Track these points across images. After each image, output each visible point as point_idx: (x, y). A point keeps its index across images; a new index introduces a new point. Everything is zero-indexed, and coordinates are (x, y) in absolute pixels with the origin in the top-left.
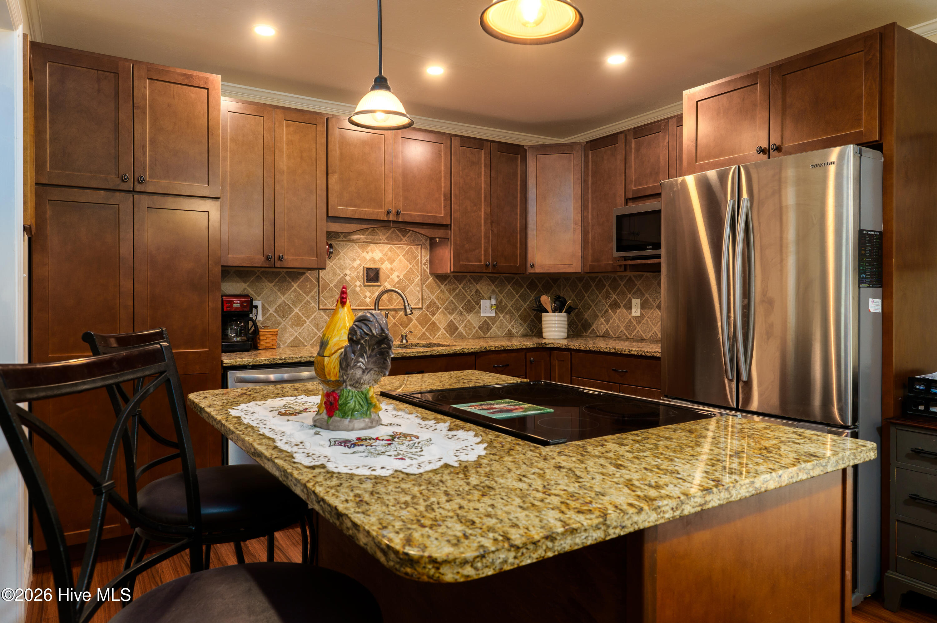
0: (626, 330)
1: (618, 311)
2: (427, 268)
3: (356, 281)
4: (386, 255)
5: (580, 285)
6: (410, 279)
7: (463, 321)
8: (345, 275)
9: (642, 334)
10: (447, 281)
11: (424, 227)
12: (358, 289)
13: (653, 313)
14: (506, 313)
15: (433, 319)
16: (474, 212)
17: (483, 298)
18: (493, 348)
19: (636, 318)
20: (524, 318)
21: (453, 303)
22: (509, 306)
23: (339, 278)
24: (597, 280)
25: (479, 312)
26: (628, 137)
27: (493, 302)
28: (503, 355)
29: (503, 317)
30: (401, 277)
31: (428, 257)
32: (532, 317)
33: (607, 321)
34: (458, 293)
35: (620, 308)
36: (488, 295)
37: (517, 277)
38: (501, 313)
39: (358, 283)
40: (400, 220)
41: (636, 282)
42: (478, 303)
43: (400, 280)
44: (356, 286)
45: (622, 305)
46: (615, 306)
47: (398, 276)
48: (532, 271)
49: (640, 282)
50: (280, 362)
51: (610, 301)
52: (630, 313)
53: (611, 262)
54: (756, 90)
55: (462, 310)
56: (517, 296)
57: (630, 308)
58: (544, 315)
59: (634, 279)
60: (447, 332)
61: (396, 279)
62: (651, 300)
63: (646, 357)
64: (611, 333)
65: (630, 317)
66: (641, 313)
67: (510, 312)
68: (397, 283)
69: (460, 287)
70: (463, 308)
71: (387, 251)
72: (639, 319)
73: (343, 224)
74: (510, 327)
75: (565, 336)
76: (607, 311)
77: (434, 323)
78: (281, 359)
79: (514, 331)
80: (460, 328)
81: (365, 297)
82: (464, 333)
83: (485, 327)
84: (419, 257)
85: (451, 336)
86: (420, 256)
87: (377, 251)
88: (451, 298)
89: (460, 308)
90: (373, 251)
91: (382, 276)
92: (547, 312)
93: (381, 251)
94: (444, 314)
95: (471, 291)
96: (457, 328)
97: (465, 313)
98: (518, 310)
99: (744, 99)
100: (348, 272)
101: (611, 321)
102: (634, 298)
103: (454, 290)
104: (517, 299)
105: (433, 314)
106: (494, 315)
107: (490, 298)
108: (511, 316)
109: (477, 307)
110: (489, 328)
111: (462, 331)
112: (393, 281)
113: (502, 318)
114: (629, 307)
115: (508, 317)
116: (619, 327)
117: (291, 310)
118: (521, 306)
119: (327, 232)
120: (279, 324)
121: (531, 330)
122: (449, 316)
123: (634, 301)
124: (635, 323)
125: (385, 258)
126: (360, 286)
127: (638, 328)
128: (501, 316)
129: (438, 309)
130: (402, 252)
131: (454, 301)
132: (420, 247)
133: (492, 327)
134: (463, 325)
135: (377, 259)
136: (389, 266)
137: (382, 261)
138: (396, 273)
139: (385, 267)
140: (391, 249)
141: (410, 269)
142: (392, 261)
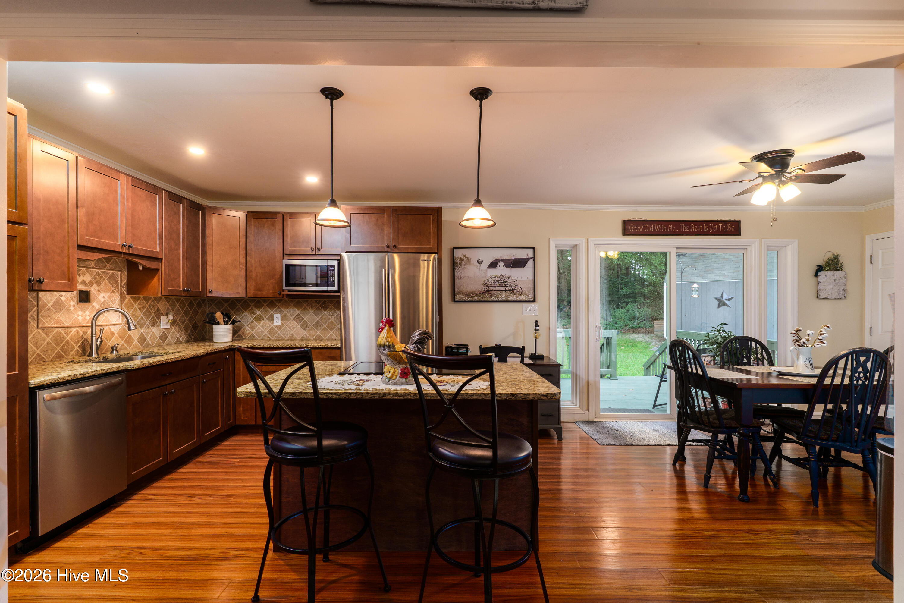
0: (269, 334)
1: (262, 322)
2: (125, 290)
3: (70, 301)
4: (94, 278)
5: (226, 305)
6: (113, 300)
7: (150, 333)
8: (61, 295)
9: (282, 336)
10: (138, 302)
11: (144, 259)
12: (72, 308)
13: (290, 323)
14: (176, 326)
15: (129, 332)
16: (176, 250)
17: (162, 314)
19: (277, 326)
20: (186, 328)
21: (143, 319)
22: (178, 320)
23: (55, 298)
24: (242, 301)
25: (159, 326)
26: (285, 217)
27: (171, 317)
29: (175, 329)
30: (106, 298)
31: (126, 281)
32: (191, 328)
33: (253, 329)
34: (147, 311)
35: (263, 320)
36: (166, 312)
38: (173, 326)
39: (72, 303)
40: (131, 252)
41: (277, 304)
42: (159, 318)
43: (105, 300)
44: (70, 306)
45: (265, 318)
46: (259, 318)
47: (104, 297)
49: (279, 304)
51: (255, 316)
52: (272, 323)
53: (271, 292)
54: (384, 217)
55: (149, 324)
56: (182, 312)
57: (273, 320)
58: (215, 327)
59: (275, 302)
60: (139, 342)
61: (102, 300)
62: (289, 315)
64: (256, 336)
65: (272, 326)
66: (281, 323)
67: (179, 326)
68: (103, 303)
69: (147, 306)
70: (149, 323)
71: (95, 275)
72: (280, 327)
73: (88, 253)
74: (178, 336)
75: (231, 340)
76: (252, 322)
77: (130, 336)
79: (181, 339)
80: (148, 339)
81: (78, 316)
82: (150, 342)
83: (164, 336)
84: (119, 281)
85: (142, 346)
86: (119, 280)
87: (88, 275)
88: (142, 315)
89: (148, 323)
90: (84, 274)
91: (92, 297)
93: (91, 275)
95: (154, 309)
96: (145, 339)
97: (151, 327)
98: (183, 322)
99: (377, 220)
101: (256, 329)
102: (275, 314)
103: (144, 308)
104: (182, 315)
106: (169, 327)
107: (167, 315)
108: (179, 328)
109: (159, 321)
110: (165, 339)
111: (149, 341)
112: (100, 301)
113: (173, 329)
114: (271, 319)
115: (177, 328)
116: (263, 332)
118: (185, 320)
121: (191, 338)
122: (140, 329)
123: (275, 316)
124: (276, 329)
125: (93, 281)
126: (74, 306)
127: (279, 332)
128: (173, 328)
130: (106, 277)
131: (144, 318)
132: (120, 273)
133: (167, 337)
134: (149, 336)
135: (87, 282)
136: (97, 288)
137: (91, 283)
138: (102, 295)
139: (93, 290)
140: (98, 274)
141: (113, 291)
142: (99, 284)
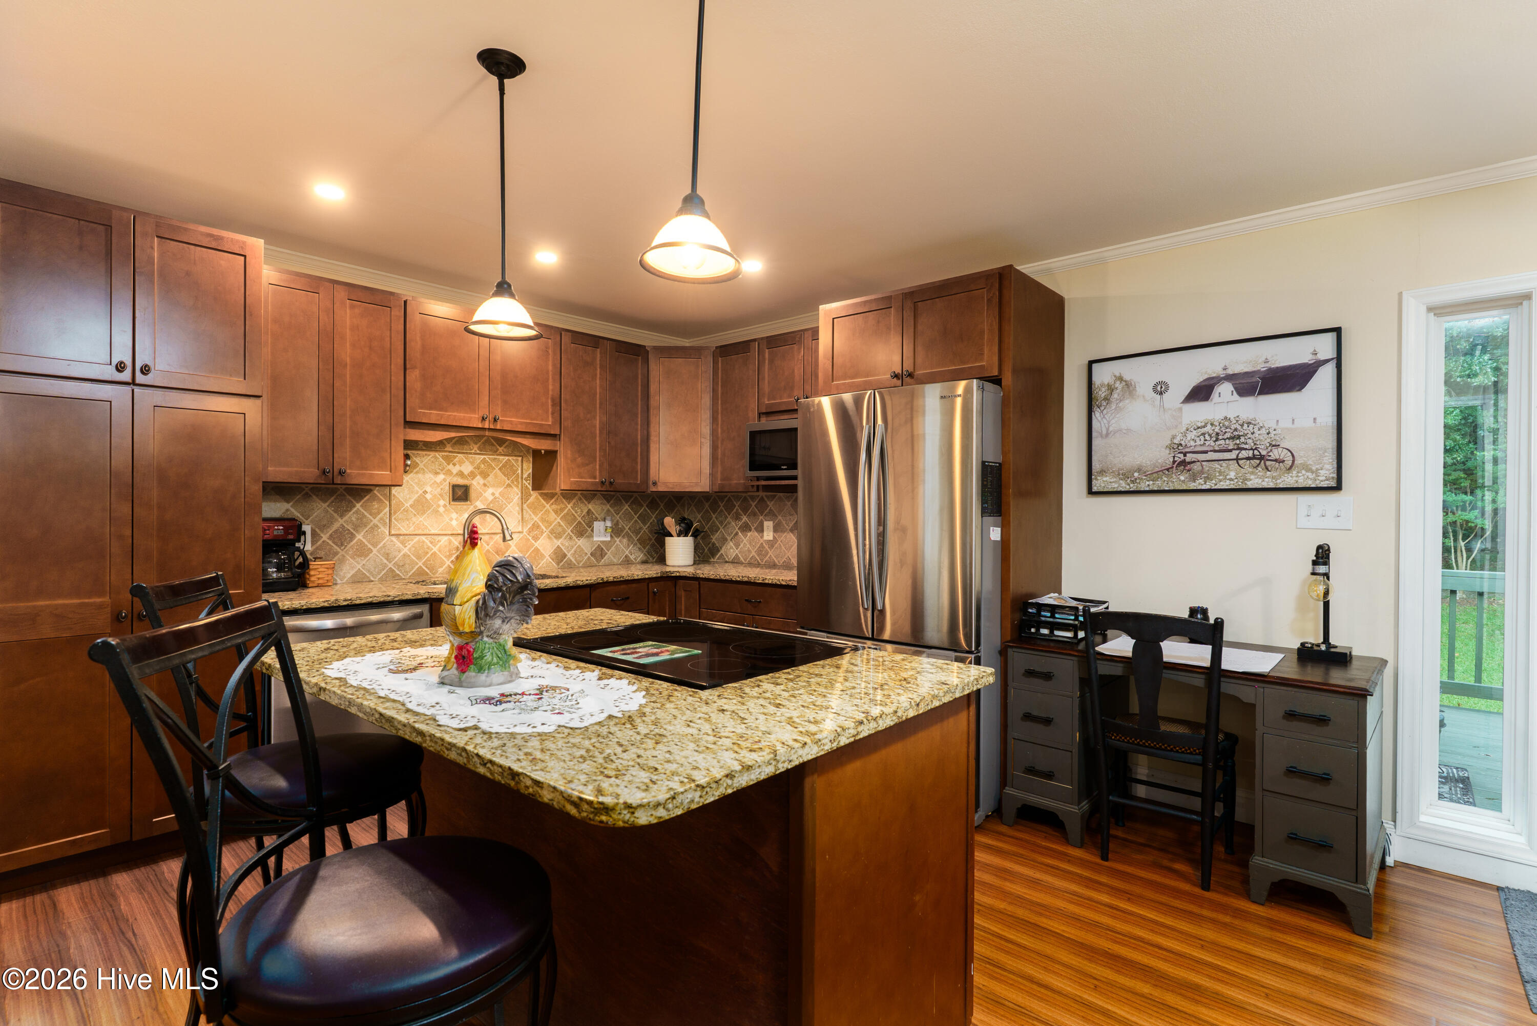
0: (758, 556)
1: (749, 534)
2: (529, 484)
3: (439, 500)
4: (478, 468)
5: (707, 505)
6: (508, 497)
7: (573, 547)
8: (425, 492)
9: (775, 559)
10: (553, 500)
11: (528, 436)
12: (441, 509)
13: (786, 536)
14: (623, 537)
15: (536, 544)
16: (588, 420)
17: (596, 519)
18: (611, 579)
19: (768, 541)
20: (642, 542)
21: (560, 525)
22: (627, 528)
23: (416, 496)
24: (726, 499)
25: (591, 536)
26: (761, 346)
27: (609, 524)
28: (623, 586)
29: (620, 541)
30: (497, 495)
31: (531, 471)
32: (653, 541)
33: (737, 546)
34: (567, 514)
35: (750, 530)
36: (603, 515)
37: (635, 495)
38: (618, 537)
39: (442, 502)
40: (498, 427)
41: (768, 503)
42: (590, 525)
43: (495, 498)
44: (439, 506)
45: (753, 528)
46: (746, 528)
47: (493, 494)
48: (654, 490)
49: (772, 503)
50: (345, 603)
51: (740, 523)
52: (762, 537)
53: (742, 481)
54: (890, 313)
55: (571, 534)
56: (636, 517)
57: (762, 531)
58: (668, 539)
59: (766, 499)
60: (553, 560)
61: (491, 498)
62: (784, 522)
63: (781, 586)
64: (742, 559)
65: (762, 541)
66: (774, 537)
67: (629, 538)
68: (491, 502)
69: (569, 506)
70: (572, 531)
71: (480, 463)
72: (771, 544)
73: (425, 431)
74: (627, 552)
75: (691, 562)
76: (737, 534)
77: (537, 550)
78: (345, 600)
79: (632, 557)
80: (569, 555)
81: (451, 519)
82: (573, 560)
83: (599, 553)
84: (520, 471)
85: (558, 565)
86: (520, 469)
87: (467, 463)
88: (558, 520)
89: (569, 531)
90: (461, 463)
91: (473, 494)
92: (671, 536)
93: (472, 463)
94: (549, 538)
95: (582, 511)
96: (565, 555)
97: (575, 538)
98: (637, 532)
99: (878, 322)
100: (428, 489)
101: (742, 545)
102: (766, 520)
103: (562, 510)
104: (636, 521)
105: (536, 538)
106: (608, 539)
107: (604, 520)
108: (629, 540)
109: (589, 530)
110: (603, 555)
111: (571, 558)
112: (486, 499)
113: (618, 542)
114: (760, 530)
115: (625, 541)
116: (749, 551)
117: (352, 536)
118: (641, 528)
119: (405, 441)
120: (336, 553)
121: (651, 556)
122: (555, 541)
123: (766, 524)
124: (767, 547)
125: (476, 471)
126: (445, 506)
127: (770, 553)
128: (618, 540)
129: (542, 532)
130: (498, 465)
131: (562, 523)
132: (520, 459)
133: (606, 554)
134: (572, 551)
135: (466, 473)
136: (482, 481)
137: (472, 475)
138: (490, 490)
139: (476, 484)
140: (484, 461)
141: (509, 485)
142: (485, 475)
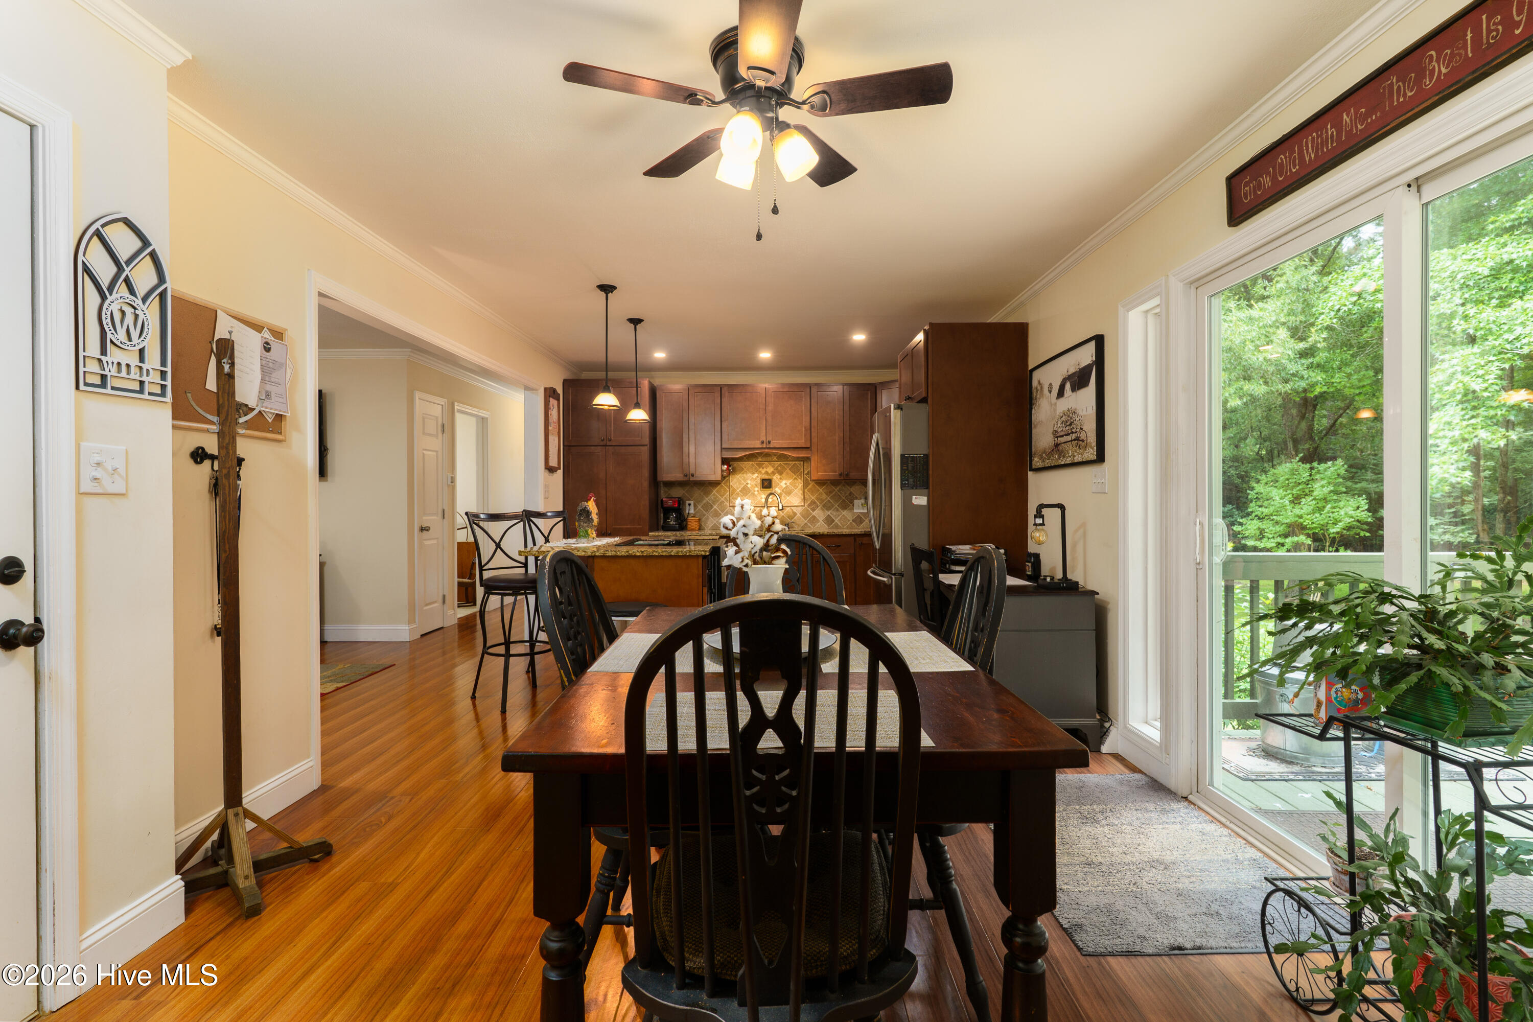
2: (809, 477)
4: (776, 469)
6: (794, 486)
7: (839, 516)
8: (747, 484)
11: (790, 450)
12: (756, 493)
15: (814, 514)
17: (856, 498)
18: (826, 533)
23: (743, 486)
25: (852, 509)
30: (788, 484)
31: (810, 469)
34: (835, 495)
36: (861, 496)
39: (756, 489)
40: (772, 447)
42: (852, 502)
43: (787, 486)
44: (754, 491)
47: (786, 484)
55: (838, 508)
61: (784, 486)
68: (784, 489)
69: (836, 490)
71: (778, 466)
73: (733, 452)
77: (814, 517)
80: (836, 521)
81: (761, 498)
82: (838, 522)
84: (803, 470)
85: (828, 526)
86: (802, 468)
87: (770, 467)
88: (829, 499)
89: (837, 506)
90: (766, 467)
91: (773, 484)
93: (773, 467)
94: (823, 510)
95: (845, 493)
96: (833, 521)
97: (840, 510)
100: (749, 482)
103: (831, 492)
105: (813, 510)
106: (866, 511)
107: (862, 499)
109: (850, 506)
110: (861, 521)
112: (782, 487)
117: (712, 507)
119: (722, 458)
120: (704, 515)
122: (827, 512)
125: (776, 472)
126: (758, 491)
129: (818, 506)
130: (789, 467)
131: (831, 501)
132: (801, 462)
133: (864, 521)
134: (839, 518)
135: (770, 472)
136: (779, 477)
137: (773, 473)
138: (784, 482)
139: (776, 478)
140: (780, 465)
141: (795, 478)
142: (781, 473)
